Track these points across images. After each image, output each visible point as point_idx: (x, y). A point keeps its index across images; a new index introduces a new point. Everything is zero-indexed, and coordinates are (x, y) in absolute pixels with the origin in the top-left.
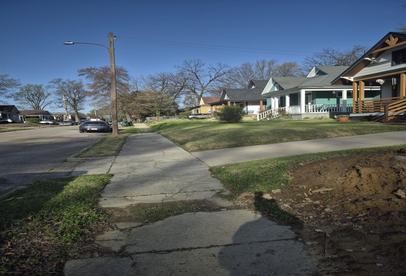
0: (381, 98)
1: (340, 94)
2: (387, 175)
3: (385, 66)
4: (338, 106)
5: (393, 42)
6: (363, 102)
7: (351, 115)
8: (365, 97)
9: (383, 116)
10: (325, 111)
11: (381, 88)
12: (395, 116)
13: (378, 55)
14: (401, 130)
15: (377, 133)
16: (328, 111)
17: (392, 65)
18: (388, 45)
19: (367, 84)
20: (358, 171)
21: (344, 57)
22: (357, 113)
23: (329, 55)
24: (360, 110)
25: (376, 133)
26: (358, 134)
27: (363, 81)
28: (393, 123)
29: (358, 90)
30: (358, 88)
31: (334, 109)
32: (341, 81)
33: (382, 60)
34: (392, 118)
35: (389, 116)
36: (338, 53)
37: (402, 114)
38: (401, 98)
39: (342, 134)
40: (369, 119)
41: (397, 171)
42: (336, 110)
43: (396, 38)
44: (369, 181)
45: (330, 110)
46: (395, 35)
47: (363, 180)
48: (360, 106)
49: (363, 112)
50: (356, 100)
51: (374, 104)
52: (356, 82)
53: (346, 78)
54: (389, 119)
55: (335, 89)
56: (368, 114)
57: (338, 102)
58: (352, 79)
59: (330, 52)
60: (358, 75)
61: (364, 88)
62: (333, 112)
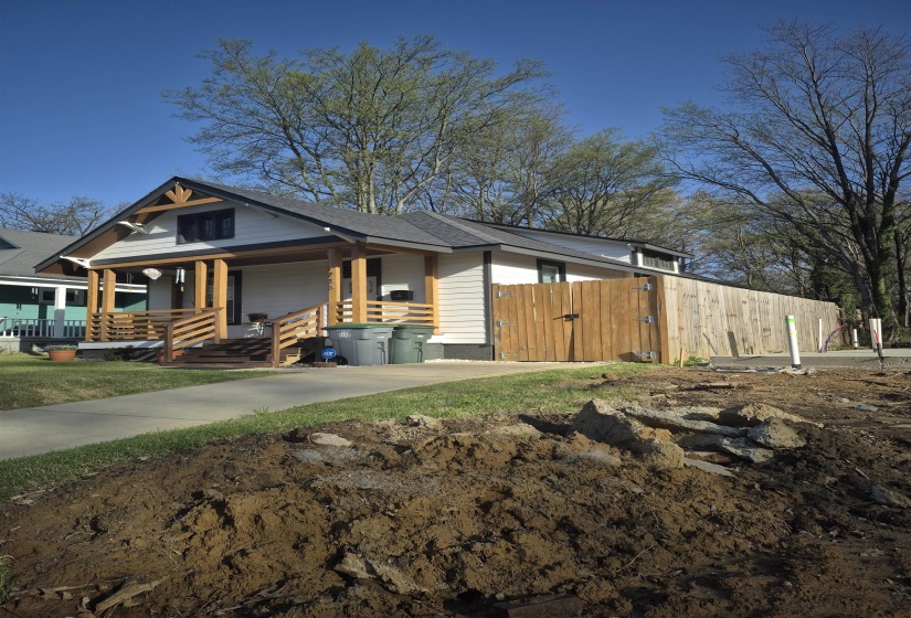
0: (147, 309)
1: (49, 296)
2: (302, 512)
3: (163, 243)
4: (45, 322)
5: (181, 197)
6: (112, 316)
7: (82, 346)
8: (117, 305)
9: (160, 348)
10: (8, 334)
11: (148, 289)
12: (185, 349)
13: (151, 219)
14: (217, 381)
15: (166, 388)
16: (16, 334)
17: (178, 243)
18: (171, 202)
19: (121, 277)
20: (220, 507)
21: (51, 217)
22: (96, 340)
23: (14, 209)
24: (104, 333)
25: (163, 389)
26: (121, 393)
27: (113, 270)
28: (183, 365)
29: (101, 289)
30: (99, 286)
31: (34, 330)
32: (60, 266)
33: (156, 230)
34: (179, 353)
35: (174, 348)
36: (37, 207)
37: (200, 345)
38: (198, 311)
39: (83, 392)
40: (127, 354)
41: (320, 497)
42: (37, 333)
43: (187, 190)
44: (257, 536)
45: (23, 333)
46: (186, 183)
47: (240, 535)
48: (104, 324)
49: (111, 340)
50: (94, 310)
51: (134, 322)
52: (96, 271)
53: (74, 259)
54: (175, 354)
55: (37, 284)
56: (123, 345)
57: (43, 314)
58: (86, 263)
59: (17, 203)
60: (101, 256)
61: (113, 287)
62: (32, 338)
